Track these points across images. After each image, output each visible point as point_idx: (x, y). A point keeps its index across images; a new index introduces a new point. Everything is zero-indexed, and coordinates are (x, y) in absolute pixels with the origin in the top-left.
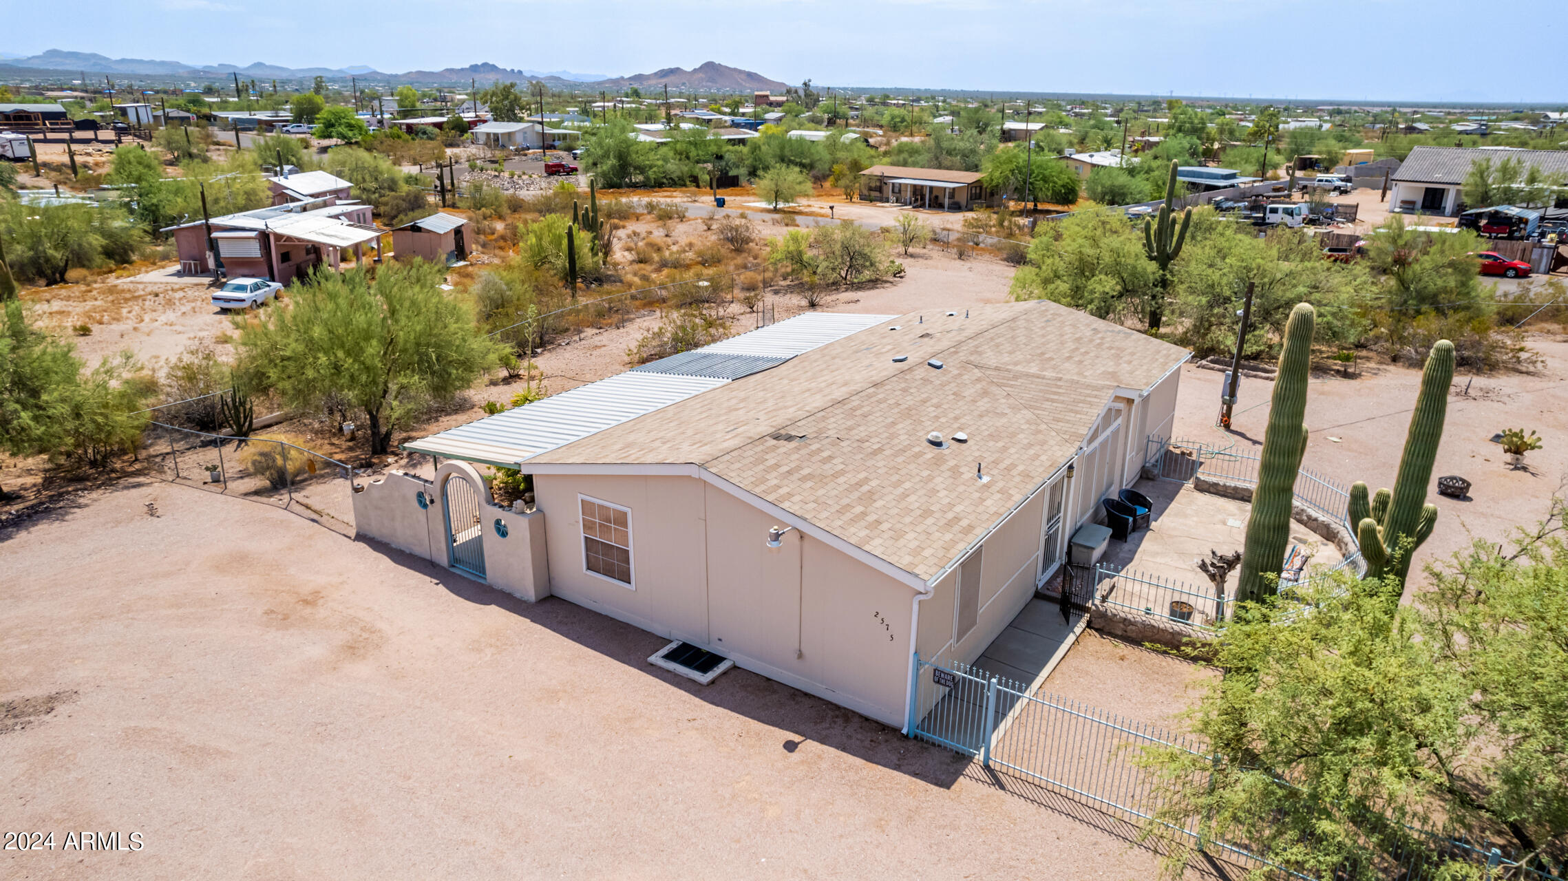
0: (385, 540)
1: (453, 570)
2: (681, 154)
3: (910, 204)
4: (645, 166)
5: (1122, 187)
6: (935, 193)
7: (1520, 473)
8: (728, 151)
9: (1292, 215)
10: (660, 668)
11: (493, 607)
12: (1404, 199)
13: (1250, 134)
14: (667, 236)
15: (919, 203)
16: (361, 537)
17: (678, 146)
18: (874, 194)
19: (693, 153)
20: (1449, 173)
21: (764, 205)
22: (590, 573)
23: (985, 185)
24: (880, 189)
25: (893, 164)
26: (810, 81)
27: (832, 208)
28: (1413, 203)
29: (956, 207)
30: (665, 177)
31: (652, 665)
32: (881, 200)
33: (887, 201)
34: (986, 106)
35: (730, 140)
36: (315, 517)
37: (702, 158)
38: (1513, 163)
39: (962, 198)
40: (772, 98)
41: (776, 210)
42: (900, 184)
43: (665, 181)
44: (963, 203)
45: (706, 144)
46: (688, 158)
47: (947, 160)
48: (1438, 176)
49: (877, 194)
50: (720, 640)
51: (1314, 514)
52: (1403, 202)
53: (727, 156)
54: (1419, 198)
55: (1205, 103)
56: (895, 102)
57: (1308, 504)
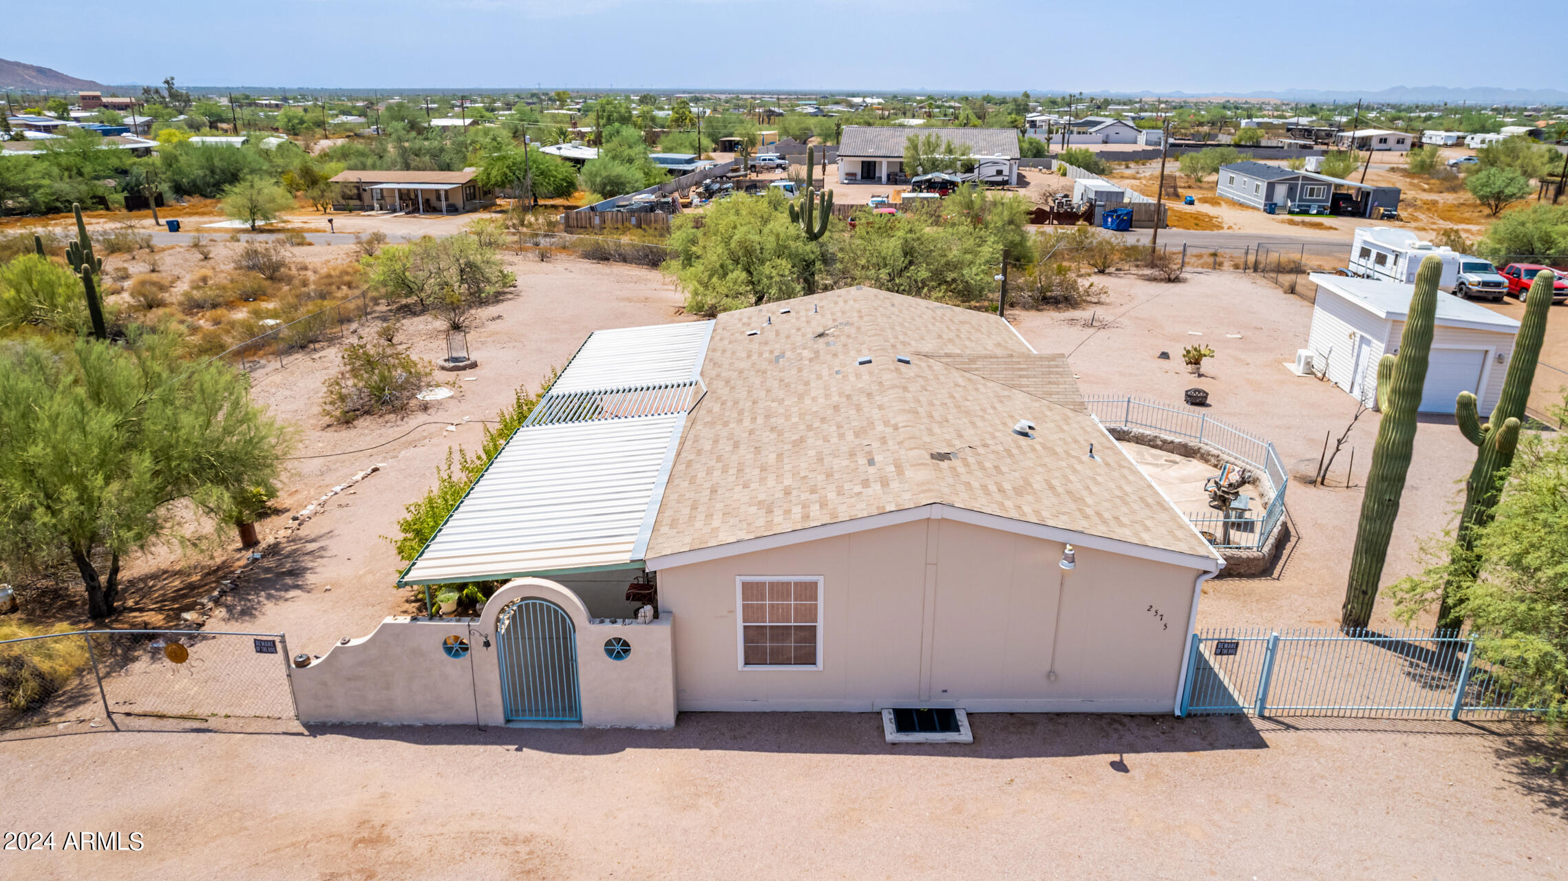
0: (372, 719)
1: (511, 725)
2: (68, 169)
3: (401, 210)
4: (27, 188)
5: (618, 176)
6: (426, 196)
7: (1202, 378)
8: (134, 164)
9: (792, 191)
10: (907, 744)
11: (628, 750)
12: (847, 171)
13: (672, 121)
14: (153, 271)
15: (411, 208)
16: (316, 728)
17: (64, 161)
18: (352, 203)
19: (88, 169)
20: (877, 148)
21: (237, 224)
22: (750, 668)
23: (480, 184)
24: (359, 197)
25: (350, 168)
26: (173, 79)
27: (330, 221)
28: (854, 175)
29: (453, 210)
30: (57, 200)
31: (894, 744)
32: (363, 208)
33: (372, 209)
34: (372, 104)
35: (134, 150)
36: (196, 725)
37: (102, 173)
38: (933, 139)
39: (459, 201)
40: (104, 100)
41: (254, 229)
42: (381, 190)
43: (58, 204)
44: (460, 204)
45: (97, 155)
46: (80, 174)
47: (415, 161)
48: (871, 151)
49: (357, 202)
50: (945, 691)
51: (1169, 438)
52: (847, 174)
53: (135, 170)
54: (859, 171)
55: (575, 94)
56: (267, 102)
57: (1158, 431)
